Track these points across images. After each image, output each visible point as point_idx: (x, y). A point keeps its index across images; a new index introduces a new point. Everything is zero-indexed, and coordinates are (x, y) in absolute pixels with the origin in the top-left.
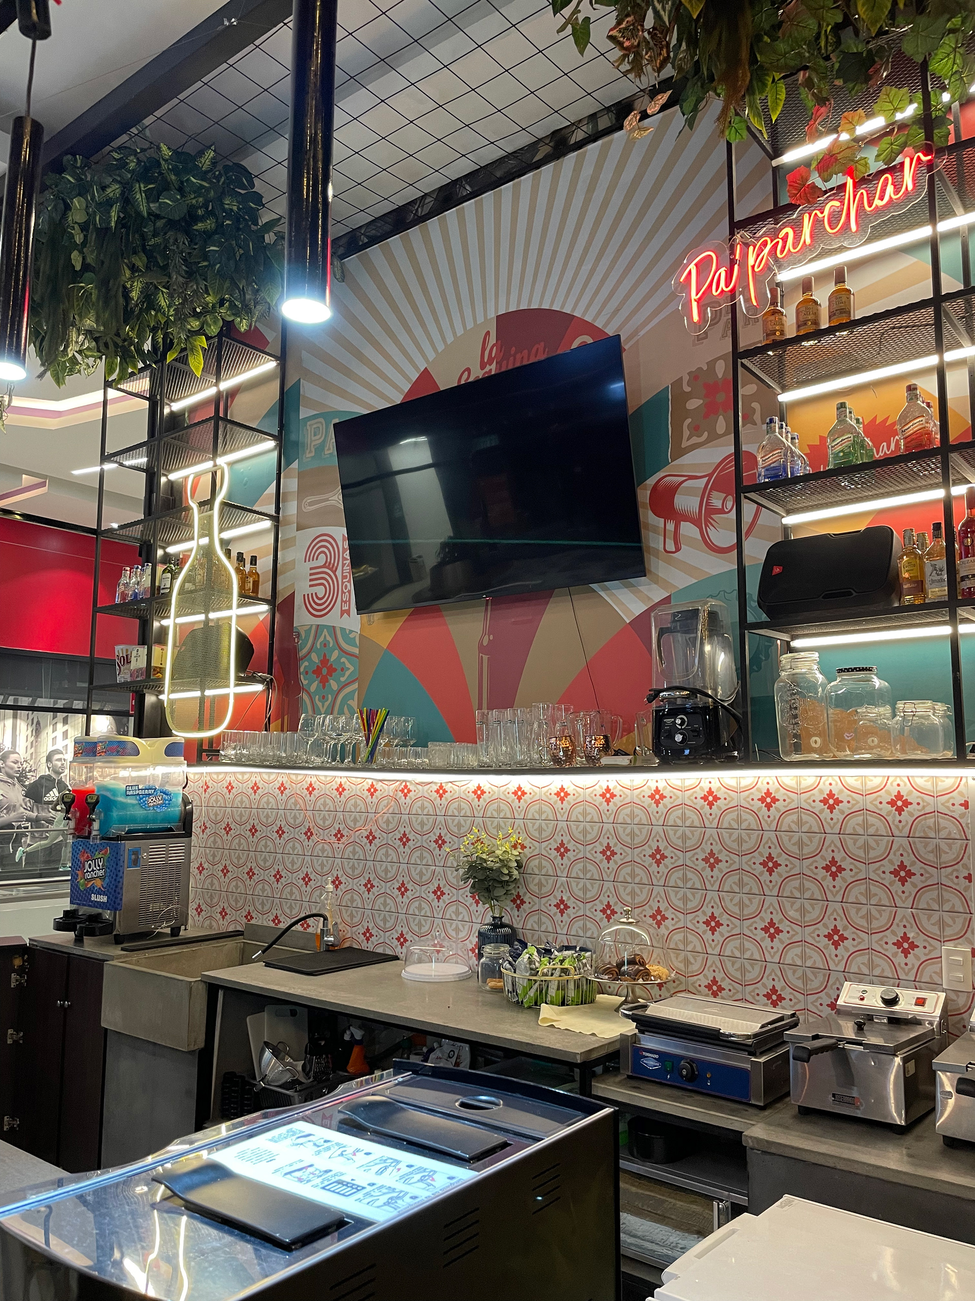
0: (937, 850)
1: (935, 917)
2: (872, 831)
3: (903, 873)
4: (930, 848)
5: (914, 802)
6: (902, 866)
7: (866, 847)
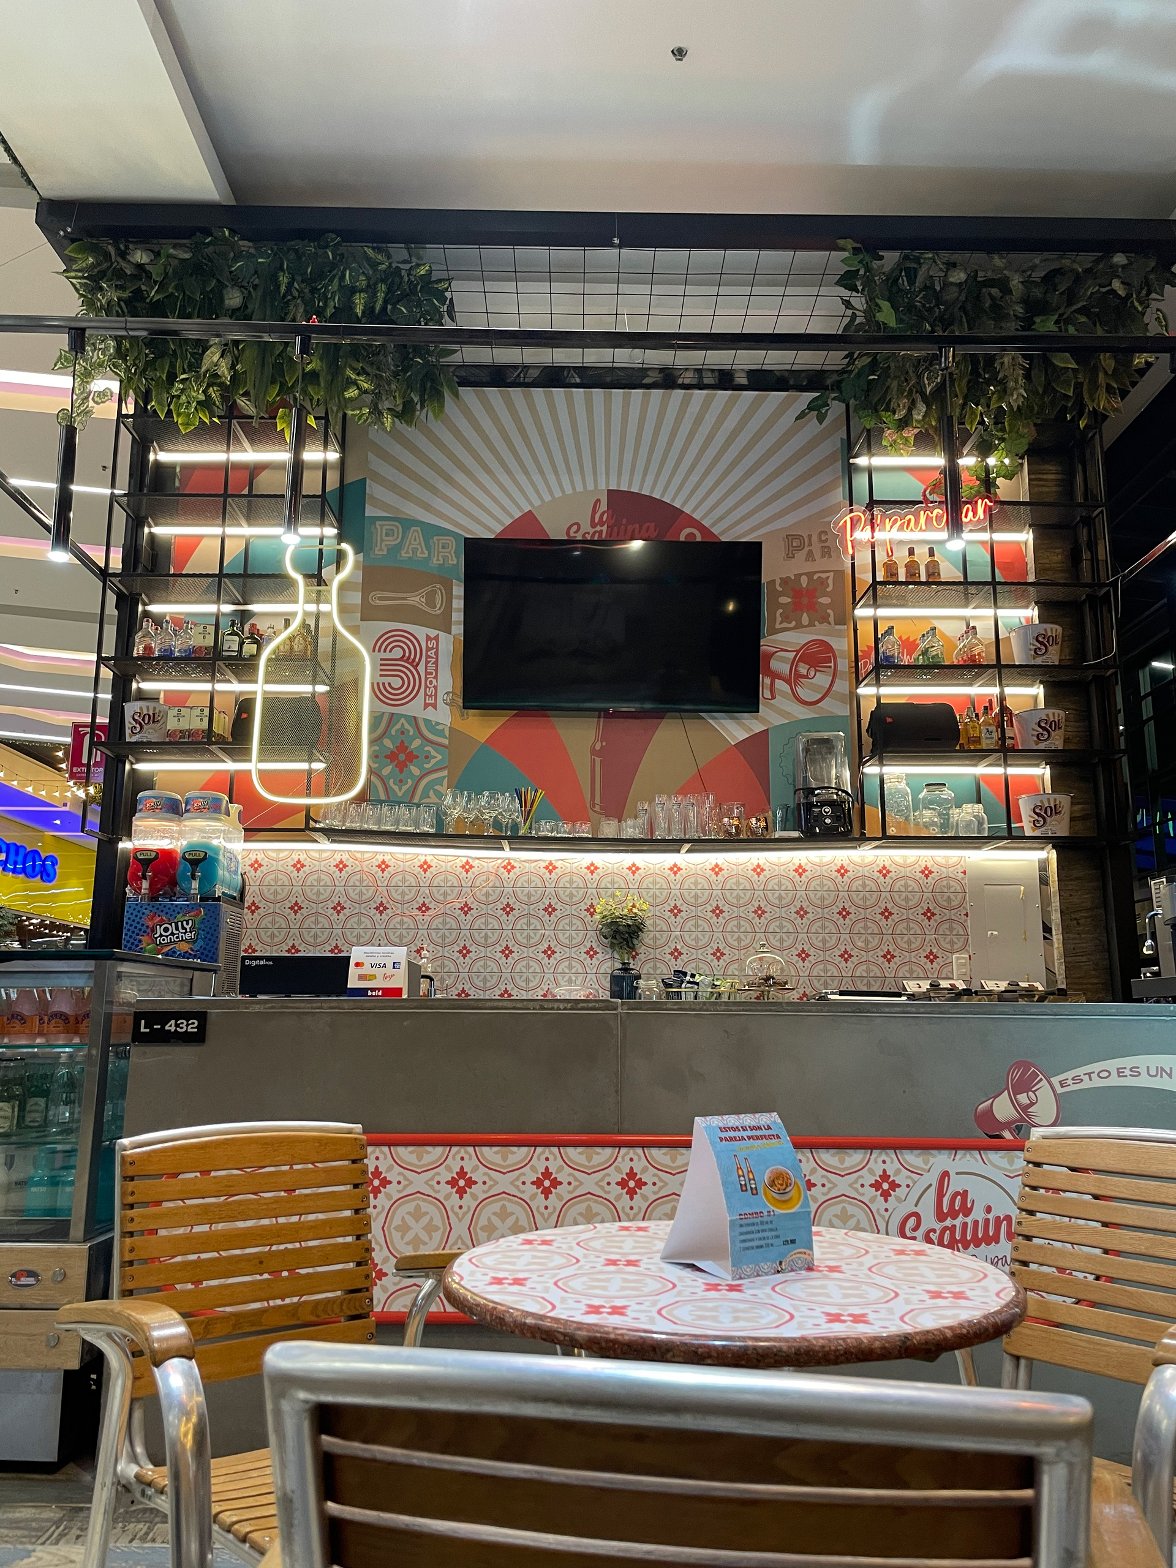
0: (949, 899)
1: (948, 939)
2: (910, 889)
3: (929, 914)
4: (944, 899)
5: (935, 871)
6: (929, 910)
7: (907, 900)
